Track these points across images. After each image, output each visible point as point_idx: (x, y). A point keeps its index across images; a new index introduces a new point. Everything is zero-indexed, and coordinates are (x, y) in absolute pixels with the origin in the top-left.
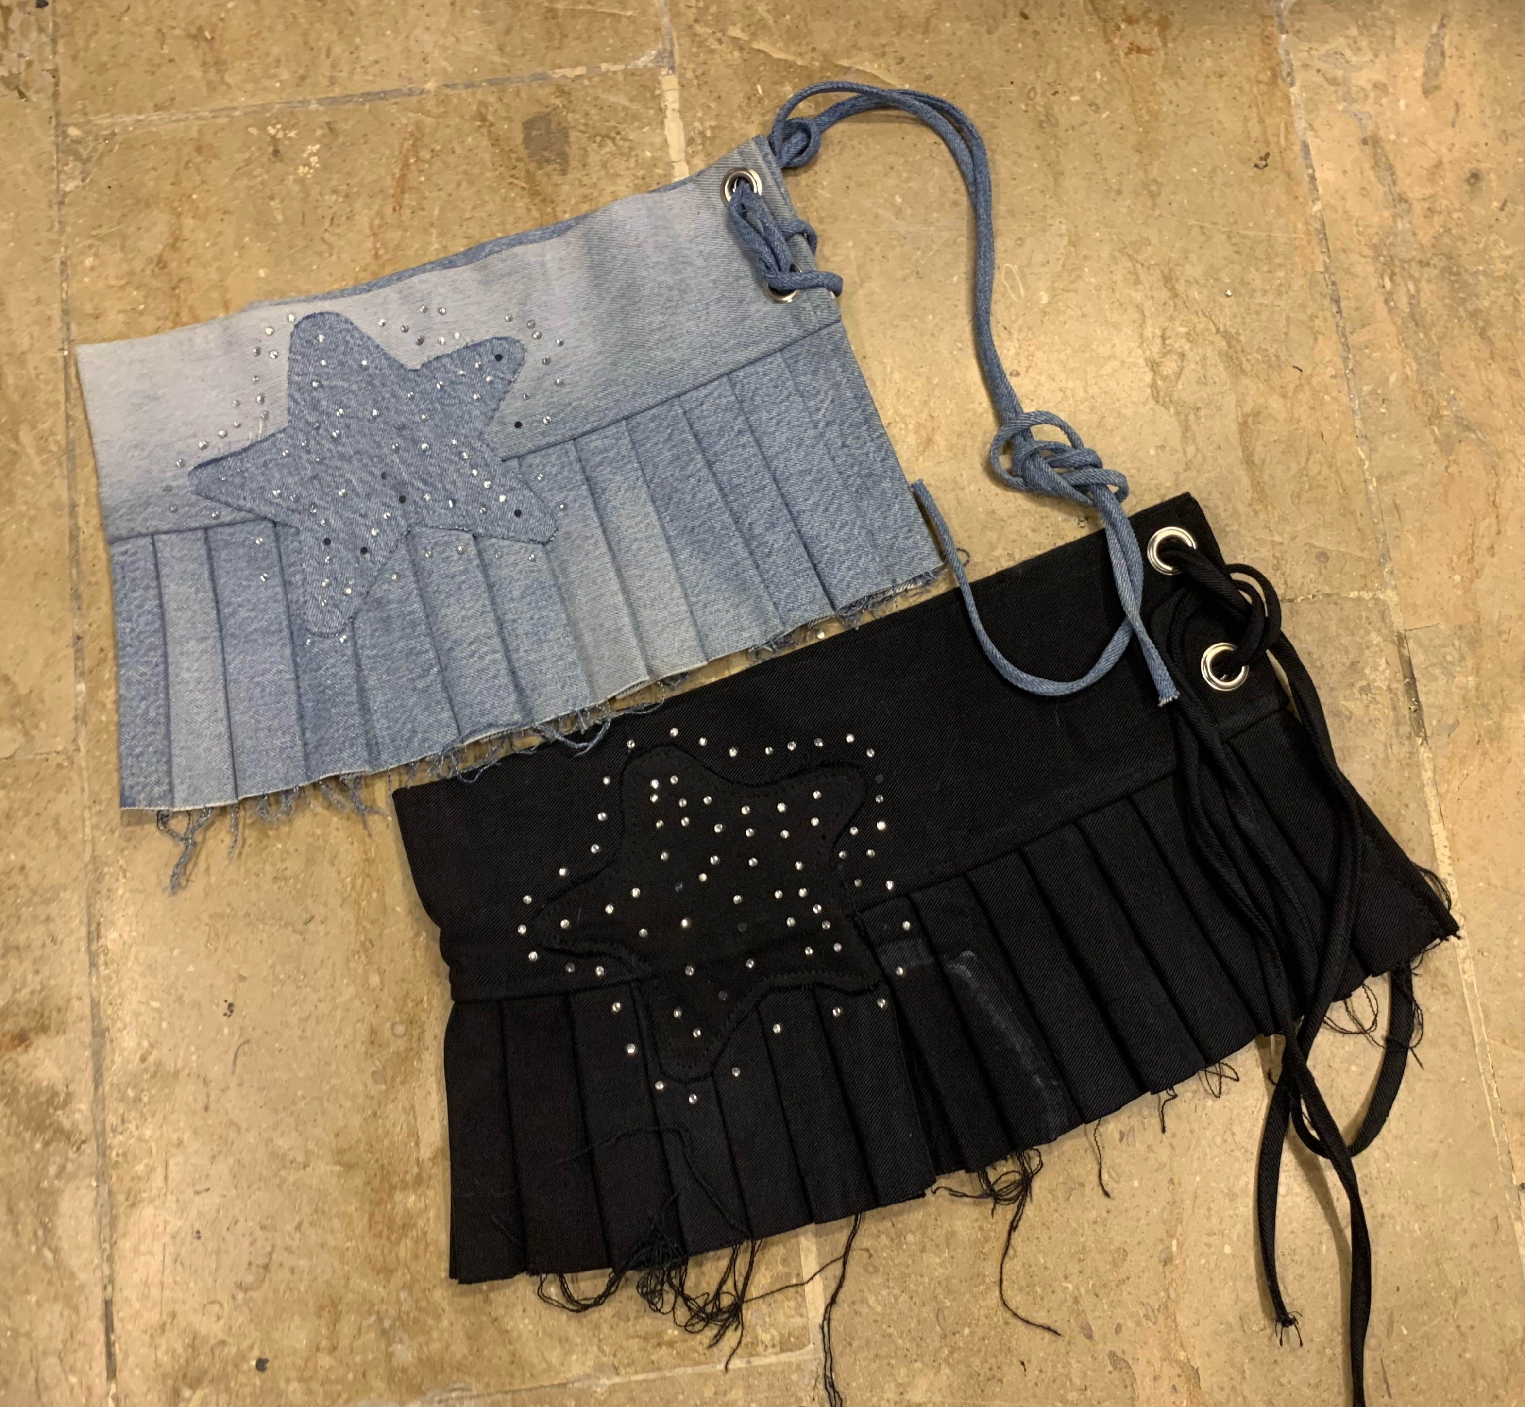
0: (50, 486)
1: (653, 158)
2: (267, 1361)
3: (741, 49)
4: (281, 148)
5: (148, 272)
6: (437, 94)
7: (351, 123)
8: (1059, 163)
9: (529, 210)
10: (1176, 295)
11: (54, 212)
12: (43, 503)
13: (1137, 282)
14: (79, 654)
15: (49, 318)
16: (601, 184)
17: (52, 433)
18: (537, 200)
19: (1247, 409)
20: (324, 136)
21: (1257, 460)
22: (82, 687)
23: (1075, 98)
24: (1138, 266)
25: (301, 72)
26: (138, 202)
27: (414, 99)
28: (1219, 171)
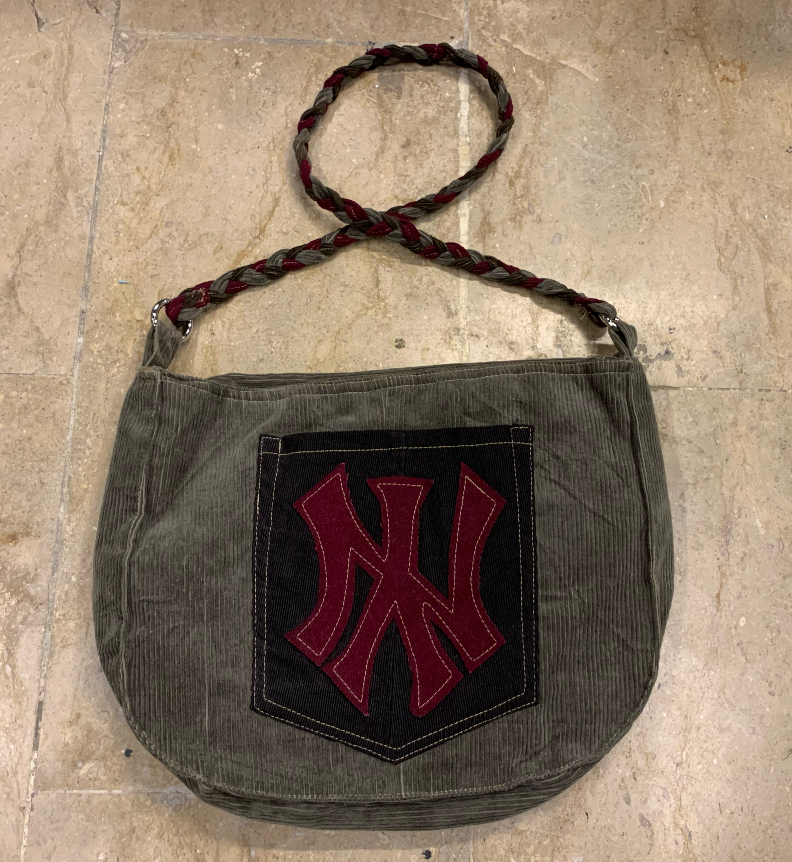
0: (80, 225)
1: (450, 97)
2: (131, 751)
3: (506, 46)
4: (240, 61)
5: (155, 116)
6: (332, 46)
7: (281, 54)
8: (678, 133)
9: (376, 115)
10: (736, 214)
11: (106, 77)
12: (76, 234)
13: (716, 202)
14: (82, 321)
15: (94, 134)
16: (420, 107)
17: (86, 196)
18: (381, 110)
19: (770, 281)
20: (265, 59)
21: (773, 310)
22: (81, 340)
23: (690, 100)
24: (717, 195)
25: (257, 23)
26: (154, 78)
27: (319, 46)
28: (766, 151)
